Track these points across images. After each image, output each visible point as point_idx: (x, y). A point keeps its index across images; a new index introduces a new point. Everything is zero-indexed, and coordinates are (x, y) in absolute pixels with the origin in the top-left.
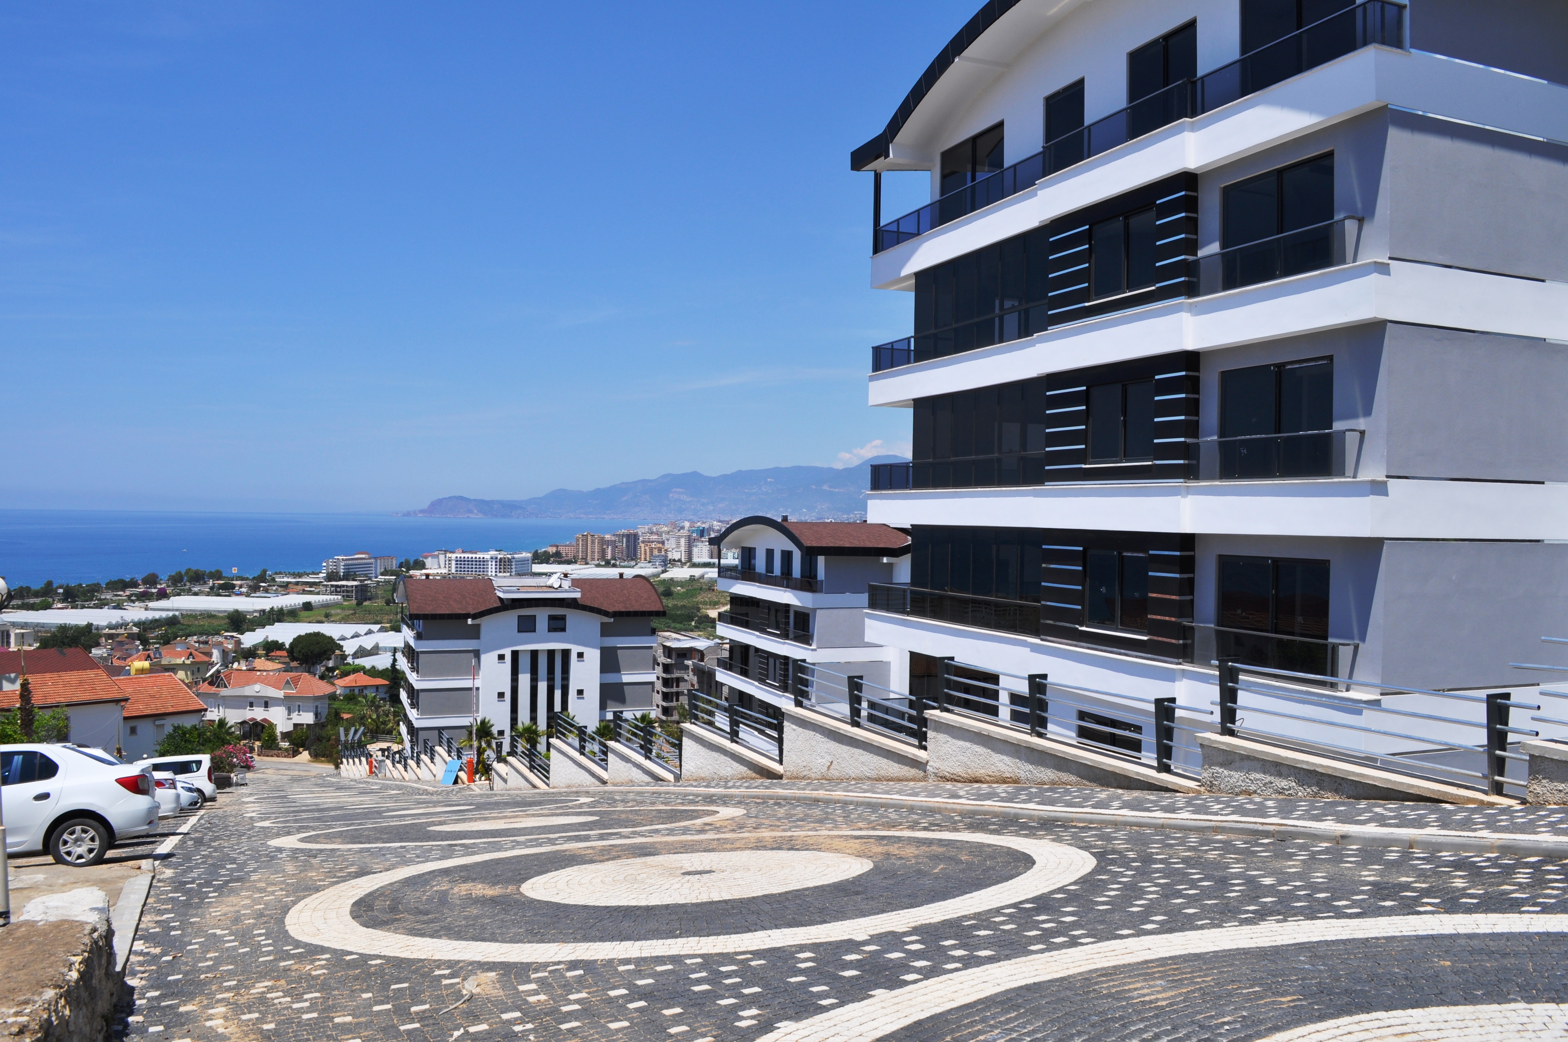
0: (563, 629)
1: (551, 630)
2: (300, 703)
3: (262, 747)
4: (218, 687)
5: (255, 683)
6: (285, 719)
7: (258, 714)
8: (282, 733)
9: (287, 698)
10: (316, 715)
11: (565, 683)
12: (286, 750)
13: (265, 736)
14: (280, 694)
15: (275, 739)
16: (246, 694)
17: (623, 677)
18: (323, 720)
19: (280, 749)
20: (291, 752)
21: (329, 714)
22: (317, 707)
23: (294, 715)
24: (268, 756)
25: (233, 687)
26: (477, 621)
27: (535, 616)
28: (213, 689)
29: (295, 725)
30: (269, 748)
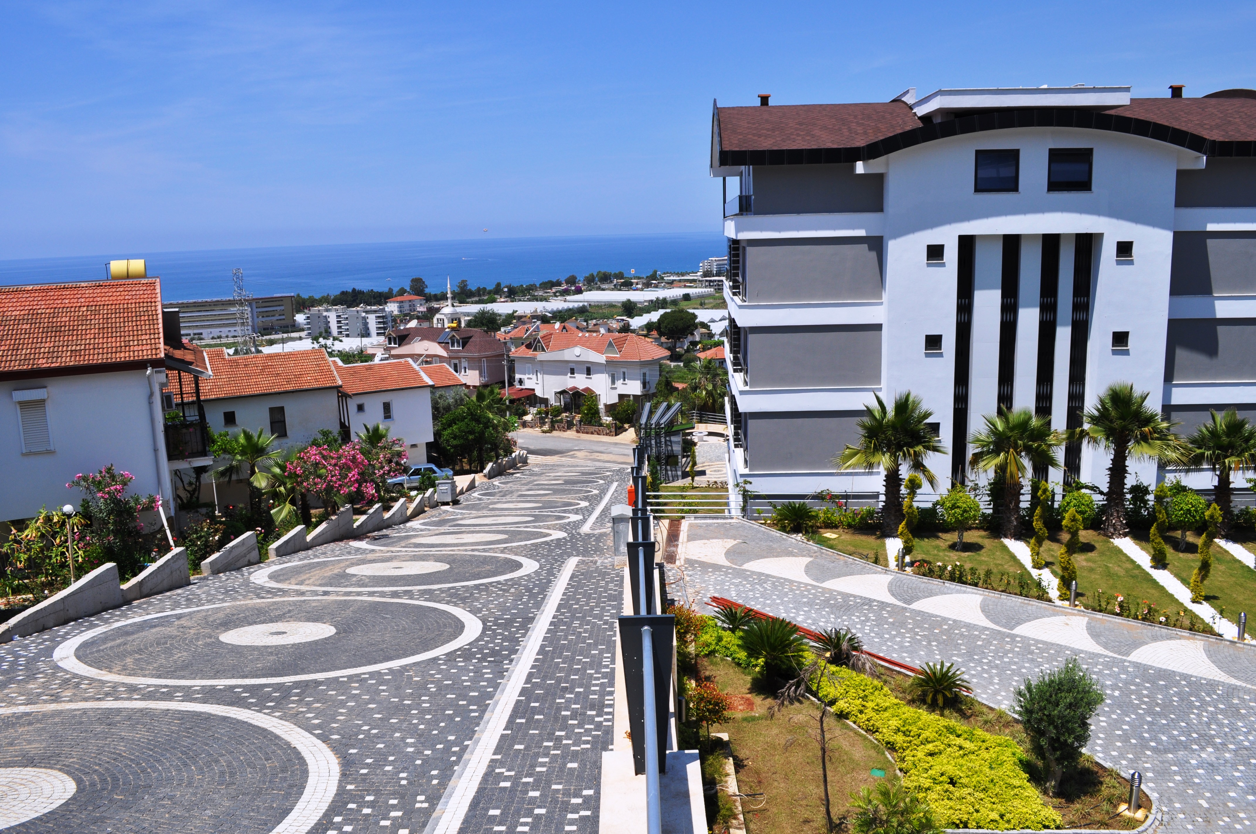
0: (1084, 185)
1: (1054, 186)
2: (625, 370)
3: (581, 421)
4: (535, 350)
5: (575, 345)
6: (608, 388)
7: (580, 382)
8: (606, 405)
9: (610, 363)
10: (644, 384)
11: (1081, 316)
12: (608, 426)
13: (584, 409)
14: (601, 358)
15: (597, 412)
16: (566, 358)
17: (1218, 304)
18: (653, 390)
19: (601, 425)
20: (613, 430)
21: (659, 384)
22: (644, 374)
23: (619, 383)
24: (587, 433)
25: (552, 351)
26: (877, 166)
27: (1017, 151)
28: (530, 353)
29: (621, 397)
30: (590, 423)
